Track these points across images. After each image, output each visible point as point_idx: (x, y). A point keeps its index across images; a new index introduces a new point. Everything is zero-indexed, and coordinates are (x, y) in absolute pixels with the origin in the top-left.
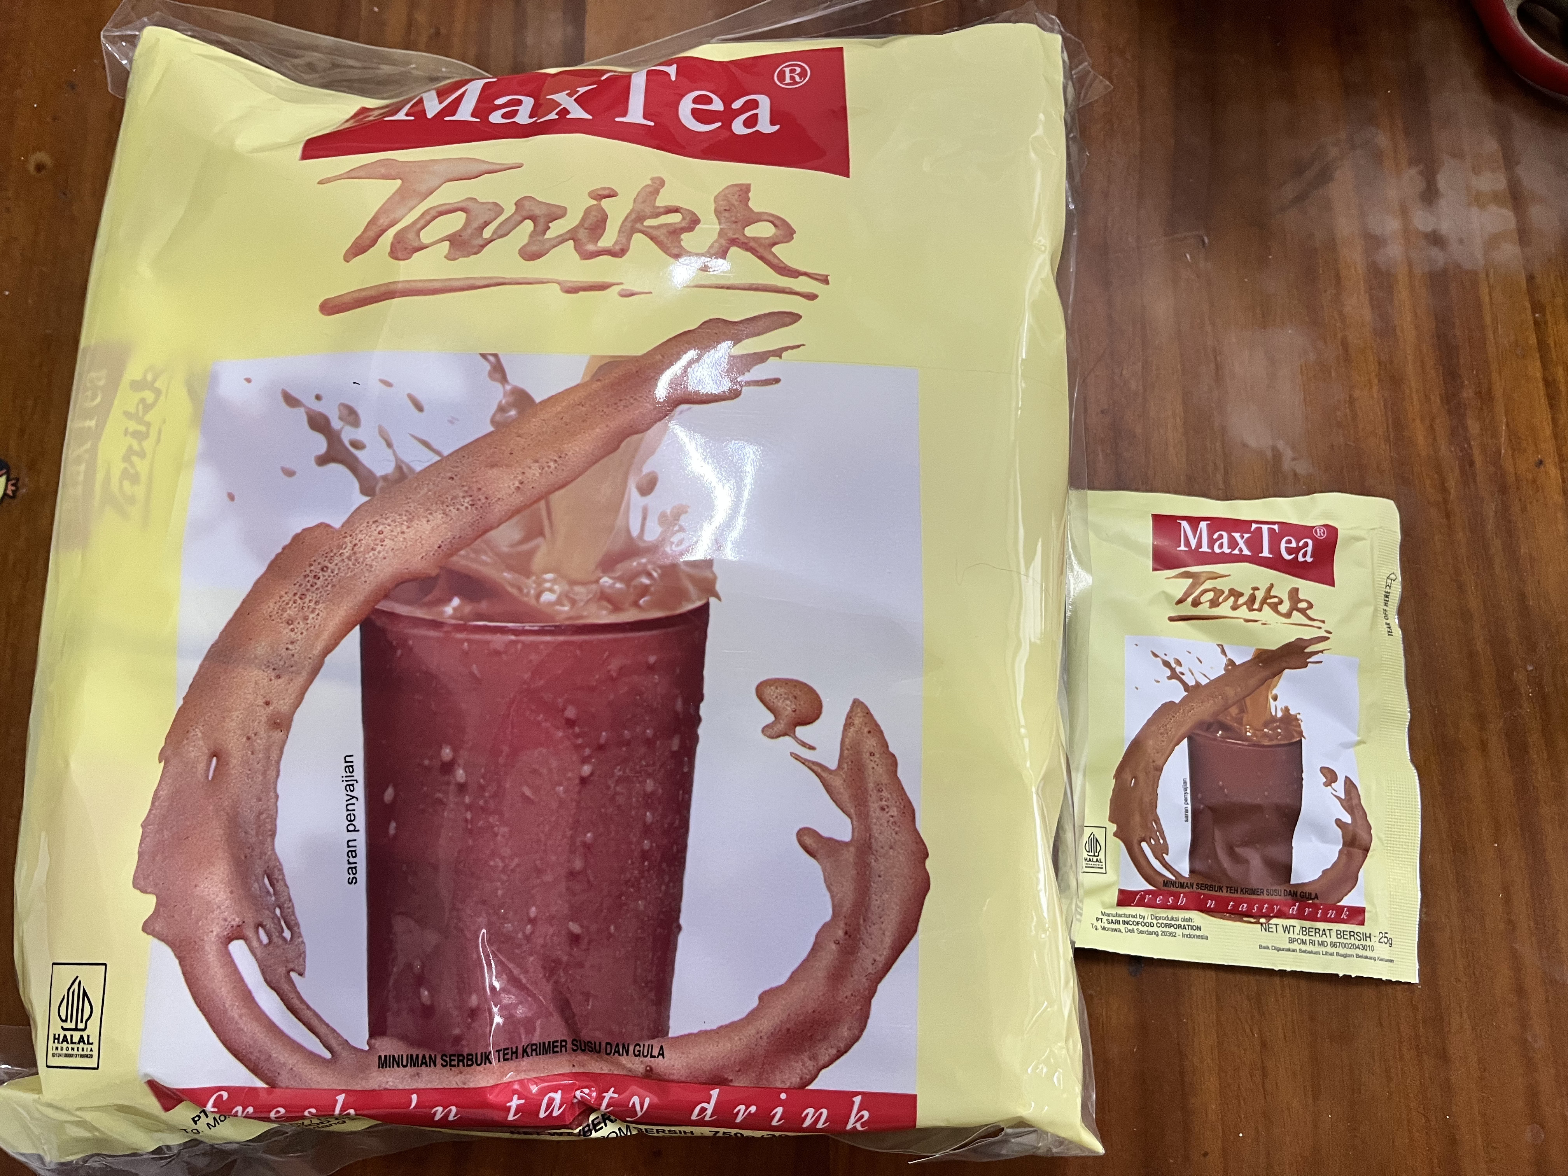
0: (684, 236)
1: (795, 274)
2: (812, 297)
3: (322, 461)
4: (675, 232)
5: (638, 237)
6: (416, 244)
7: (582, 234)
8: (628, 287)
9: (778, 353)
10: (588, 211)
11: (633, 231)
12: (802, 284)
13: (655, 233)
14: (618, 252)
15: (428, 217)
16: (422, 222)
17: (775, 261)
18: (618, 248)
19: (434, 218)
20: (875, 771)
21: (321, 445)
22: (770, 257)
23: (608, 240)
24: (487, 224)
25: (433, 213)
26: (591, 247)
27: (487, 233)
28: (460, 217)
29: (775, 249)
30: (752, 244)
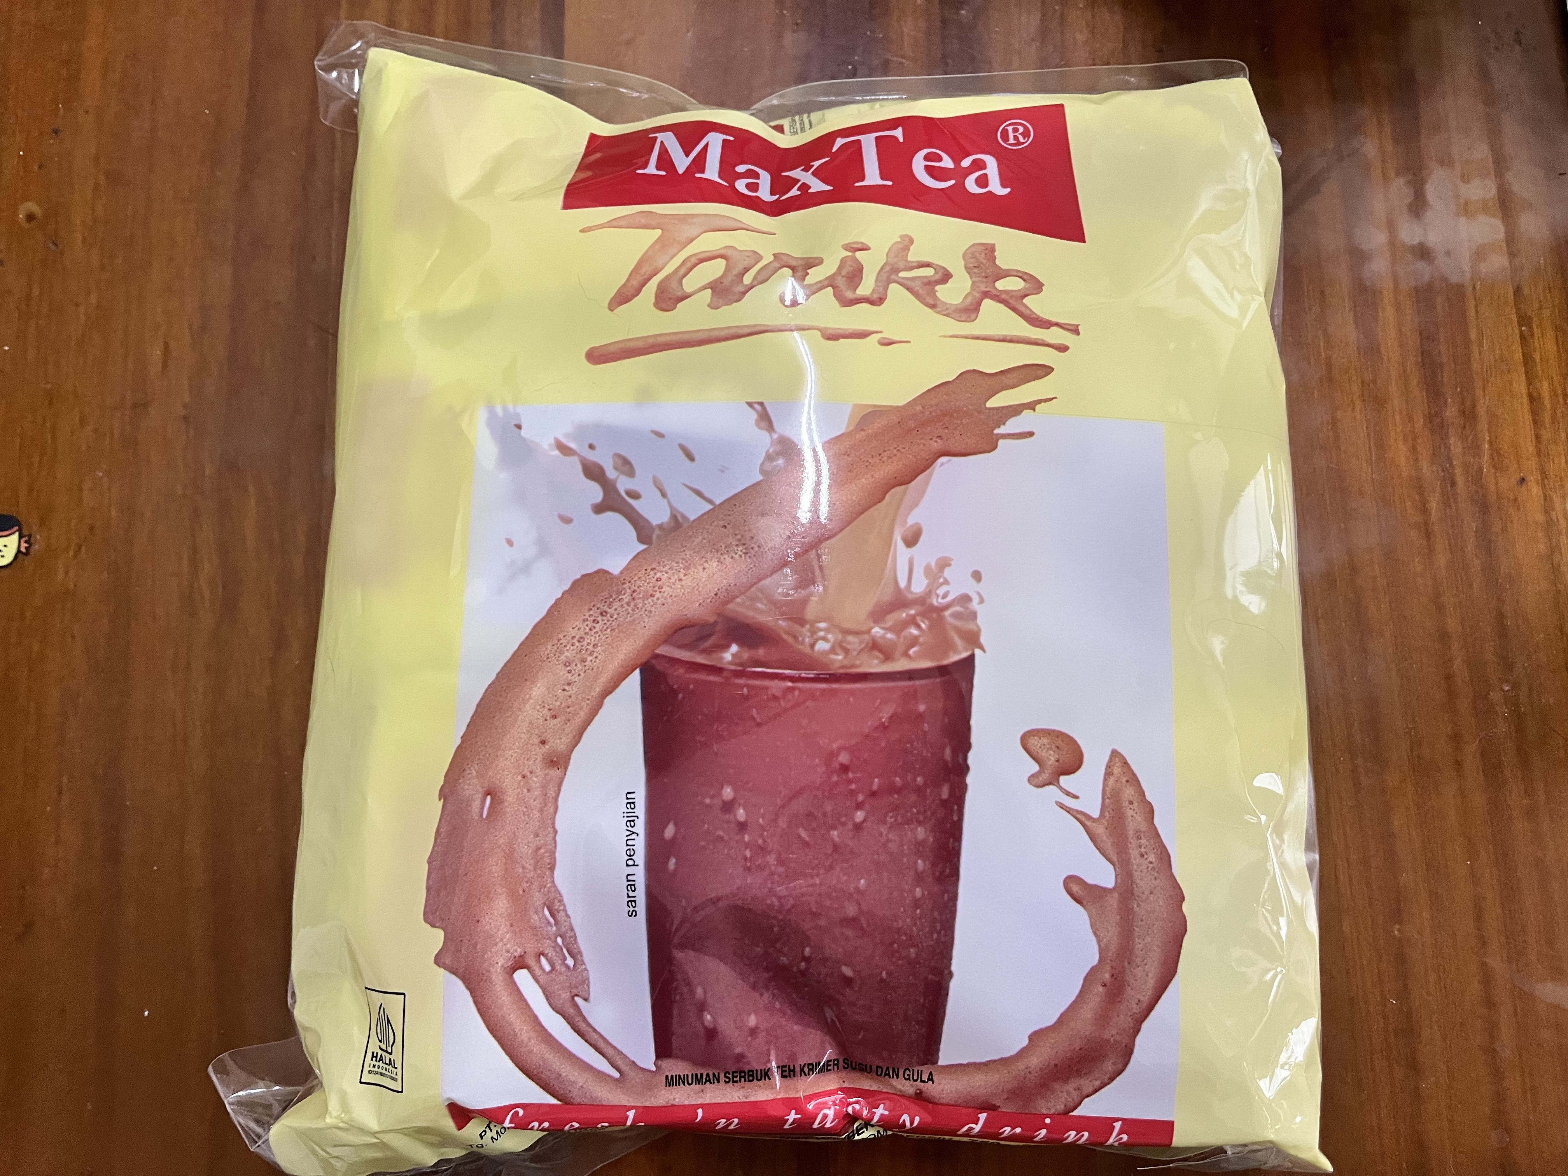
0: (938, 288)
1: (1046, 324)
2: (1063, 349)
3: (599, 509)
4: (930, 284)
5: (893, 287)
6: (679, 293)
7: (841, 282)
8: (888, 335)
9: (1031, 406)
10: (843, 261)
11: (889, 281)
12: (1054, 335)
13: (909, 283)
14: (877, 301)
15: (689, 265)
16: (683, 271)
17: (1028, 312)
18: (875, 296)
19: (695, 265)
20: (1134, 818)
21: (596, 493)
22: (1023, 309)
23: (866, 288)
24: (747, 270)
25: (694, 260)
26: (849, 295)
27: (748, 279)
28: (721, 263)
29: (1025, 301)
30: (1004, 296)
